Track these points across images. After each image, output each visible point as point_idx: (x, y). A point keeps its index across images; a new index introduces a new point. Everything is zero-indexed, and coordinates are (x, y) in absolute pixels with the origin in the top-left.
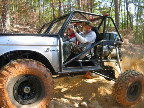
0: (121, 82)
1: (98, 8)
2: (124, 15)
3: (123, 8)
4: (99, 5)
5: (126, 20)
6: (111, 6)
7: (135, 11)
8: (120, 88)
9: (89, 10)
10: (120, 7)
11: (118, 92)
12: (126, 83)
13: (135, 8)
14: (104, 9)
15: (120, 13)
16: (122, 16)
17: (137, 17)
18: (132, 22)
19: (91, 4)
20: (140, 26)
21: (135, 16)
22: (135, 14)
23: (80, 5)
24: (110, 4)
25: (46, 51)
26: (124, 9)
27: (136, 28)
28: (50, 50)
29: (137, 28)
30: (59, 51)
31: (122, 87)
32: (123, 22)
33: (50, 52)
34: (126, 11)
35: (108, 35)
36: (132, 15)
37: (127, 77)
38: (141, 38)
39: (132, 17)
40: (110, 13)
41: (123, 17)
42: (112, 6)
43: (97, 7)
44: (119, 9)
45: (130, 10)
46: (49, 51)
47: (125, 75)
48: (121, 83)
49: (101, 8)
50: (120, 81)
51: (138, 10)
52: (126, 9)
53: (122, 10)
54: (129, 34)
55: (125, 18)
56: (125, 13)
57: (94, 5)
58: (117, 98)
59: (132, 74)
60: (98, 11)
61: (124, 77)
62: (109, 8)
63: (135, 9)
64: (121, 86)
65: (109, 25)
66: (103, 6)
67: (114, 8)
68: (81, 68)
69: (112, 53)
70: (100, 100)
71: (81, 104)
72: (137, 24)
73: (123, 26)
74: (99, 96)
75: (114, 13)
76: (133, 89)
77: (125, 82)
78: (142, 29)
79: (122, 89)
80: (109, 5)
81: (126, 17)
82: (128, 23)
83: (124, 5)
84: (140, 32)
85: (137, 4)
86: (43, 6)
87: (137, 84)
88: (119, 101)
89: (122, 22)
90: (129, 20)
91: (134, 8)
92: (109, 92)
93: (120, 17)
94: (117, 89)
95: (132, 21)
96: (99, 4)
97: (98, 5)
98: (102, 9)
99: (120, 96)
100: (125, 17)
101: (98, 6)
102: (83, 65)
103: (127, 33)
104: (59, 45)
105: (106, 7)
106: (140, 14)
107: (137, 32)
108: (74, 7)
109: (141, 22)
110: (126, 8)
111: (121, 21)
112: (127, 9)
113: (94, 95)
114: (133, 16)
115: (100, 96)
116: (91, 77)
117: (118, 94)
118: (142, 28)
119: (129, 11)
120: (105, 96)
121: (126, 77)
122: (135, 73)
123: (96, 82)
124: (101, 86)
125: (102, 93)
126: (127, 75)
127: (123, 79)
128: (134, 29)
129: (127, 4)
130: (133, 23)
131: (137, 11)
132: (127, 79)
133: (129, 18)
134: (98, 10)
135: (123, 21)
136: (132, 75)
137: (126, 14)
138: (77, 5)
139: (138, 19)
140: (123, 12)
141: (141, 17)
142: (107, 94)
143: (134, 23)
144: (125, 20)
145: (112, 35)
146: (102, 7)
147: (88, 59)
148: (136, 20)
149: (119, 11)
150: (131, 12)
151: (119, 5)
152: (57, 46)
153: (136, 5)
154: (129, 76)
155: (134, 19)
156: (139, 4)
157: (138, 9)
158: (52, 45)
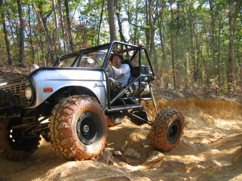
0: (160, 123)
8: (161, 130)
11: (158, 135)
12: (166, 123)
25: (95, 87)
28: (97, 85)
31: (162, 128)
33: (98, 88)
37: (166, 117)
48: (160, 125)
58: (156, 142)
61: (163, 117)
64: (160, 128)
69: (145, 89)
70: (134, 147)
74: (132, 143)
76: (172, 130)
77: (164, 122)
79: (163, 130)
87: (176, 124)
92: (143, 137)
94: (157, 131)
99: (160, 139)
113: (126, 142)
115: (134, 143)
116: (113, 124)
117: (158, 137)
120: (139, 142)
122: (173, 111)
123: (122, 129)
124: (132, 132)
125: (135, 139)
126: (166, 114)
127: (161, 119)
132: (167, 118)
136: (171, 114)
142: (140, 139)
145: (147, 68)
147: (126, 97)
152: (104, 80)
154: (168, 115)
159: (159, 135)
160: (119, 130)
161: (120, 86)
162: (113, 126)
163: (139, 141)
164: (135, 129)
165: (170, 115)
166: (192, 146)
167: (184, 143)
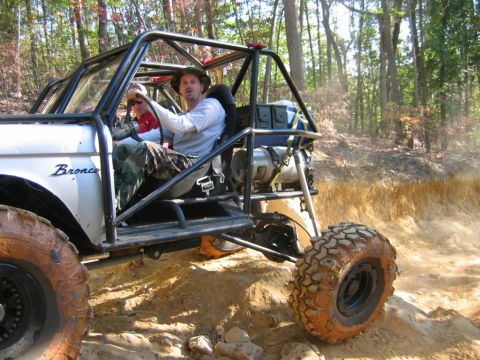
0: (314, 267)
1: (232, 21)
2: (316, 42)
3: (313, 20)
4: (235, 14)
5: (326, 57)
6: (274, 15)
7: (352, 29)
8: (313, 288)
9: (203, 28)
10: (304, 16)
11: (307, 301)
12: (330, 271)
13: (352, 18)
14: (250, 23)
15: (303, 37)
16: (311, 46)
17: (360, 49)
18: (345, 64)
19: (207, 9)
20: (368, 77)
21: (352, 46)
22: (350, 39)
23: (172, 15)
24: (271, 8)
25: (56, 174)
26: (316, 23)
27: (356, 83)
28: (68, 169)
29: (360, 83)
30: (100, 172)
31: (319, 283)
32: (314, 66)
33: (69, 177)
34: (322, 30)
35: (268, 110)
36: (343, 41)
37: (331, 251)
38: (375, 115)
39: (342, 48)
40: (271, 38)
41: (316, 49)
42: (277, 13)
43: (227, 17)
44: (298, 23)
45: (336, 28)
46: (64, 173)
47: (327, 242)
48: (314, 273)
49: (241, 21)
50: (310, 265)
51: (361, 26)
52: (321, 24)
53: (309, 28)
54: (336, 104)
55: (320, 53)
56: (319, 37)
57: (217, 13)
58: (304, 320)
59: (346, 238)
60: (233, 33)
61: (324, 251)
62: (268, 20)
63: (352, 22)
64: (313, 282)
65: (272, 78)
66: (248, 13)
67: (284, 20)
68: (181, 226)
70: (251, 325)
71: (191, 346)
72: (359, 71)
73: (314, 80)
74: (248, 313)
75: (285, 38)
77: (326, 267)
78: (377, 87)
79: (319, 290)
80: (266, 10)
81: (325, 50)
82: (329, 69)
83: (317, 12)
84: (371, 96)
85: (357, 6)
86: (45, 17)
87: (368, 268)
88: (312, 329)
89: (311, 65)
90: (333, 60)
91: (347, 20)
92: (280, 296)
93: (305, 48)
94: (304, 290)
95: (343, 62)
96: (235, 10)
97: (232, 11)
98: (245, 25)
99: (314, 312)
100: (320, 49)
101: (233, 15)
102: (188, 217)
103: (328, 101)
104: (98, 150)
105: (257, 17)
106: (368, 40)
107: (360, 96)
108: (152, 19)
109: (371, 65)
110: (321, 19)
111: (307, 62)
112: (326, 23)
113: (233, 309)
114: (346, 44)
115: (253, 313)
116: (220, 253)
117: (308, 307)
118: (374, 82)
119: (332, 28)
120: (268, 312)
121: (328, 250)
122: (357, 232)
123: (236, 267)
124: (257, 280)
125: (257, 302)
126: (333, 243)
127: (319, 257)
128: (349, 88)
129: (326, 7)
130: (348, 66)
131: (357, 28)
132: (333, 256)
133: (333, 52)
134: (232, 27)
135: (314, 63)
136: (347, 243)
137: (324, 39)
138: (160, 15)
139: (363, 53)
140: (314, 32)
141: (370, 47)
142: (273, 303)
143: (351, 68)
144: (321, 58)
145: (278, 111)
146: (245, 19)
147: (204, 195)
148: (355, 57)
149: (299, 30)
150: (338, 32)
151: (299, 12)
153: (353, 9)
154: (338, 245)
155: (351, 54)
156: (362, 5)
157: (361, 21)
158: (74, 151)
159: (310, 302)
160: (228, 271)
161: (179, 164)
162: (222, 256)
163: (268, 307)
164: (268, 269)
165: (344, 247)
166: (418, 326)
167: (396, 318)
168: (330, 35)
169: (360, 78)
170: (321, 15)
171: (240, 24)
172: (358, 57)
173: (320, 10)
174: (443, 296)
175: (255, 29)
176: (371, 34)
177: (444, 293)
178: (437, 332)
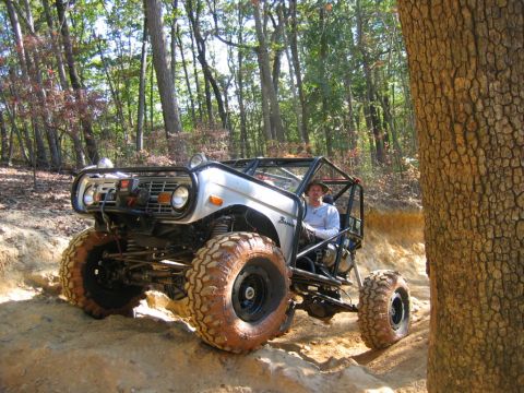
2: (193, 79)
3: (188, 55)
4: (100, 52)
5: (204, 95)
6: (143, 51)
7: (231, 64)
9: (63, 69)
10: (177, 51)
13: (231, 54)
14: (120, 60)
15: (179, 75)
16: (188, 84)
17: (241, 84)
18: (226, 101)
20: (252, 114)
21: (232, 82)
22: (230, 74)
24: (140, 44)
26: (192, 59)
27: (239, 121)
29: (243, 121)
32: (193, 105)
34: (199, 67)
36: (223, 77)
39: (222, 85)
40: (141, 76)
41: (193, 86)
42: (147, 49)
43: (92, 56)
45: (214, 62)
49: (108, 59)
51: (240, 61)
52: (197, 60)
53: (184, 64)
55: (198, 91)
56: (196, 73)
57: (80, 51)
62: (138, 57)
63: (231, 57)
72: (241, 107)
73: (194, 120)
78: (262, 124)
80: (136, 47)
81: (204, 87)
82: (209, 107)
83: (192, 47)
84: (256, 134)
85: (235, 40)
90: (212, 98)
91: (225, 55)
95: (223, 98)
97: (97, 50)
98: (113, 63)
100: (198, 86)
101: (98, 53)
105: (127, 54)
106: (249, 75)
107: (244, 135)
109: (254, 100)
110: (197, 55)
111: (181, 102)
112: (202, 58)
114: (227, 80)
118: (259, 119)
119: (210, 63)
128: (233, 126)
129: (201, 41)
130: (230, 103)
131: (236, 62)
133: (212, 89)
134: (98, 67)
135: (192, 101)
137: (201, 76)
139: (245, 89)
140: (190, 69)
141: (252, 82)
143: (233, 103)
144: (199, 97)
146: (114, 57)
148: (236, 92)
150: (217, 67)
153: (230, 43)
155: (231, 91)
156: (240, 38)
157: (240, 56)
168: (207, 71)
169: (243, 115)
170: (196, 50)
171: (106, 62)
172: (239, 94)
173: (195, 45)
174: (339, 343)
175: (127, 66)
176: (250, 68)
177: (340, 339)
178: (328, 387)
